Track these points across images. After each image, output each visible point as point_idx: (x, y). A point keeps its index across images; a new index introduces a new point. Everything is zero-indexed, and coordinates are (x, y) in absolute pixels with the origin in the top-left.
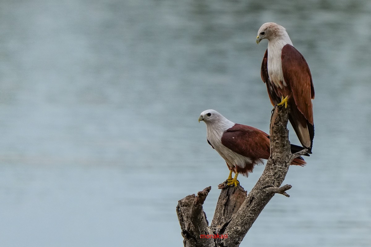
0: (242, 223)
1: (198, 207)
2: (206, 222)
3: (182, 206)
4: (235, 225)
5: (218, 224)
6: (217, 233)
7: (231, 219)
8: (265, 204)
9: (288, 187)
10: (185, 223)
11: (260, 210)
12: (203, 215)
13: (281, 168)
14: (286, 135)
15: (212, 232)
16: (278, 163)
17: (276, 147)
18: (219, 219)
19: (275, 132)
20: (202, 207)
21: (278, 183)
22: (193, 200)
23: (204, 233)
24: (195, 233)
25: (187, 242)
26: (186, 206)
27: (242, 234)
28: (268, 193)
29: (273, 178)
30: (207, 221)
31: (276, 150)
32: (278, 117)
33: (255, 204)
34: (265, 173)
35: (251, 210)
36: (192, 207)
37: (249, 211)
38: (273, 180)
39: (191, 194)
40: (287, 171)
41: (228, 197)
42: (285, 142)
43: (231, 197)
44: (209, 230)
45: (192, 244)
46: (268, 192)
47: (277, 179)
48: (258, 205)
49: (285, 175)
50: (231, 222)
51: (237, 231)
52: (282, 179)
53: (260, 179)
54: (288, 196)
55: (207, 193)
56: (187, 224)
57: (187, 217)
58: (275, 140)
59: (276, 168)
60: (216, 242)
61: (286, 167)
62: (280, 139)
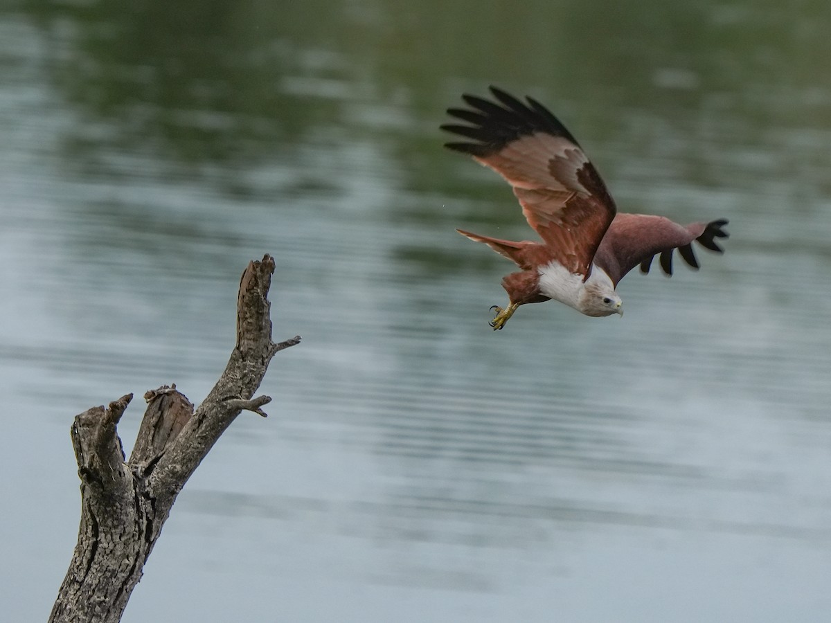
0: (184, 459)
1: (110, 428)
2: (121, 455)
3: (80, 427)
4: (171, 461)
5: (141, 459)
6: (140, 474)
7: (164, 450)
8: (223, 428)
9: (266, 400)
10: (85, 456)
11: (215, 437)
12: (117, 443)
13: (254, 367)
14: (265, 310)
15: (131, 473)
16: (249, 357)
17: (248, 331)
18: (144, 450)
19: (247, 305)
20: (115, 429)
21: (248, 392)
22: (101, 415)
23: (118, 473)
24: (101, 473)
25: (87, 487)
26: (88, 425)
27: (182, 478)
28: (230, 409)
29: (240, 383)
30: (123, 452)
31: (248, 336)
32: (253, 279)
33: (206, 427)
34: (226, 375)
35: (199, 437)
36: (98, 427)
37: (196, 439)
38: (239, 387)
39: (98, 405)
40: (264, 373)
41: (160, 412)
42: (264, 323)
43: (166, 414)
44: (126, 469)
45: (95, 492)
46: (230, 407)
47: (246, 385)
48: (213, 429)
49: (260, 380)
50: (164, 456)
51: (173, 473)
52: (255, 385)
53: (217, 384)
54: (264, 415)
55: (126, 405)
56: (89, 457)
57: (89, 445)
58: (246, 318)
59: (245, 366)
60: (137, 490)
61: (263, 365)
62: (256, 316)
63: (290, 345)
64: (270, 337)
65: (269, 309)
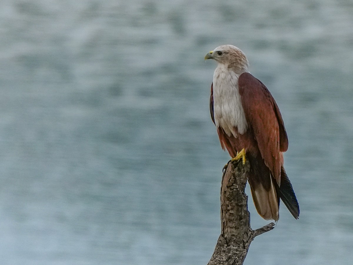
13: (237, 250)
14: (244, 203)
16: (232, 243)
17: (230, 221)
19: (228, 199)
31: (230, 224)
32: (232, 177)
34: (214, 258)
40: (246, 255)
42: (243, 214)
49: (243, 261)
58: (228, 210)
59: (230, 250)
61: (245, 248)
62: (236, 208)
63: (266, 231)
64: (249, 225)
65: (247, 202)
